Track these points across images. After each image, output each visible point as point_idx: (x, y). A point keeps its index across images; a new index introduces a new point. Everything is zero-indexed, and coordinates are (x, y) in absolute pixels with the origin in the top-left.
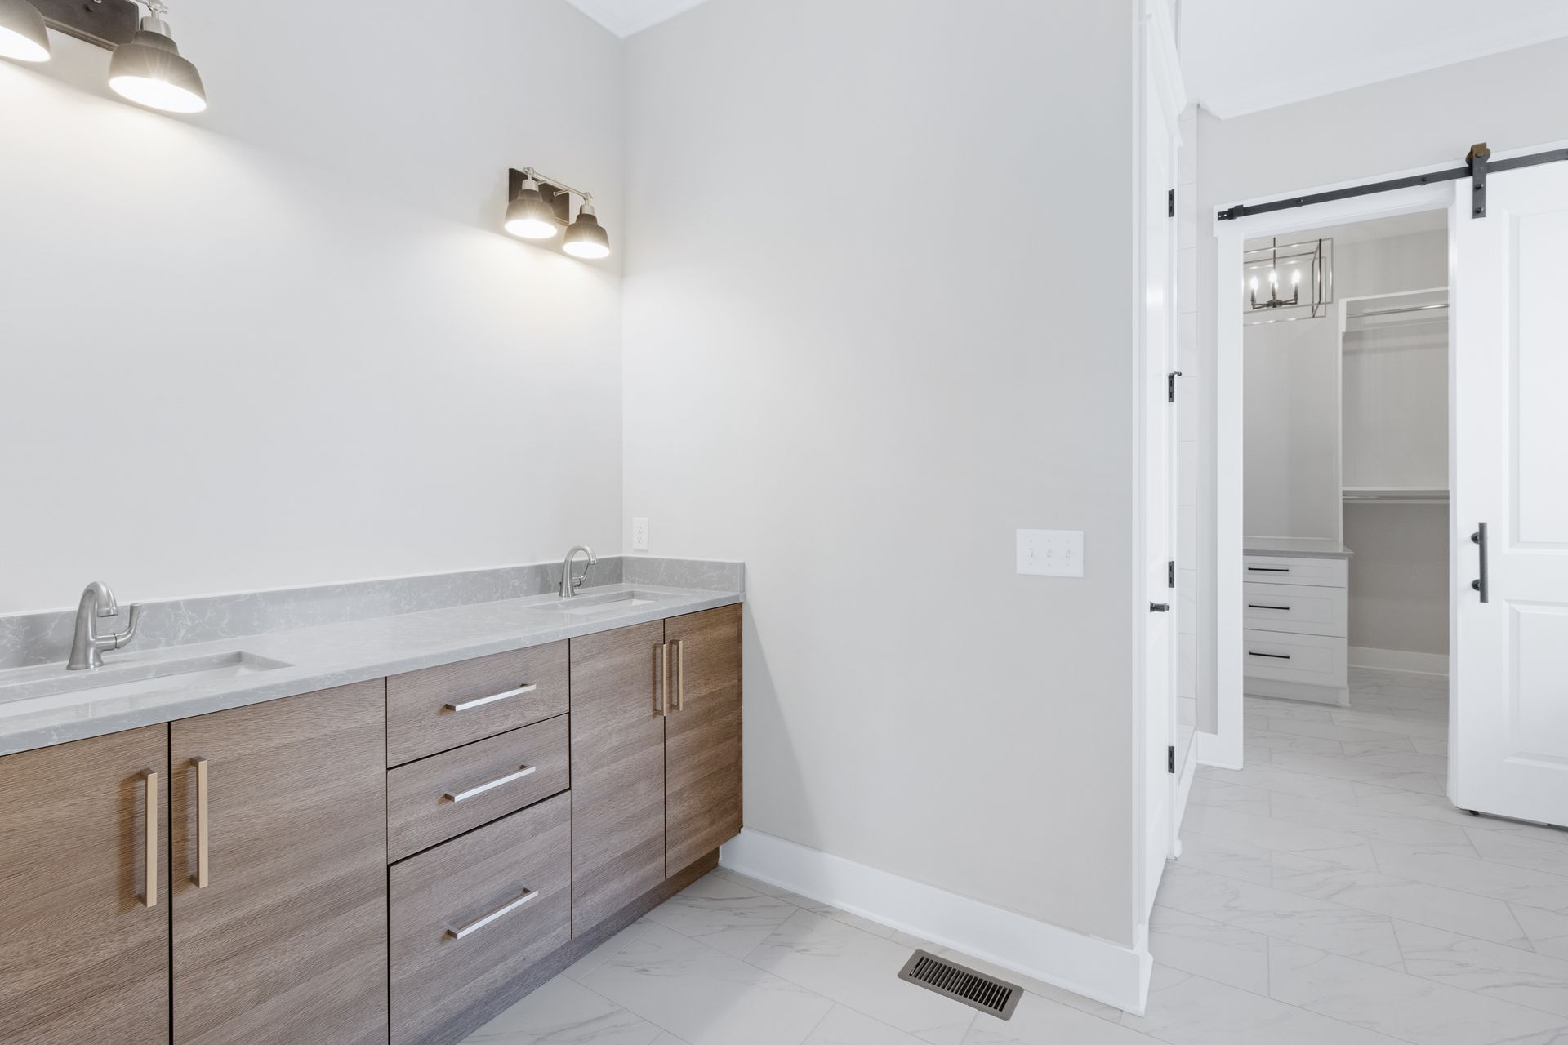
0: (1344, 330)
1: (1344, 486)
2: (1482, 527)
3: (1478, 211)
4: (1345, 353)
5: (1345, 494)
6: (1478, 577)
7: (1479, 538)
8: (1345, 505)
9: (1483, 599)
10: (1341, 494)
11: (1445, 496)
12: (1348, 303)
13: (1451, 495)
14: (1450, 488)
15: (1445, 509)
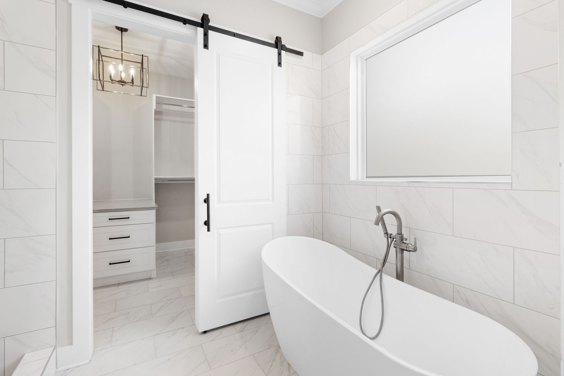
0: (155, 108)
1: (155, 176)
2: (208, 195)
3: (206, 46)
4: (155, 119)
5: (156, 179)
6: (207, 220)
7: (207, 201)
8: (155, 184)
9: (209, 230)
10: (154, 179)
11: (193, 180)
12: (156, 97)
13: (196, 179)
14: (196, 177)
15: (193, 185)
